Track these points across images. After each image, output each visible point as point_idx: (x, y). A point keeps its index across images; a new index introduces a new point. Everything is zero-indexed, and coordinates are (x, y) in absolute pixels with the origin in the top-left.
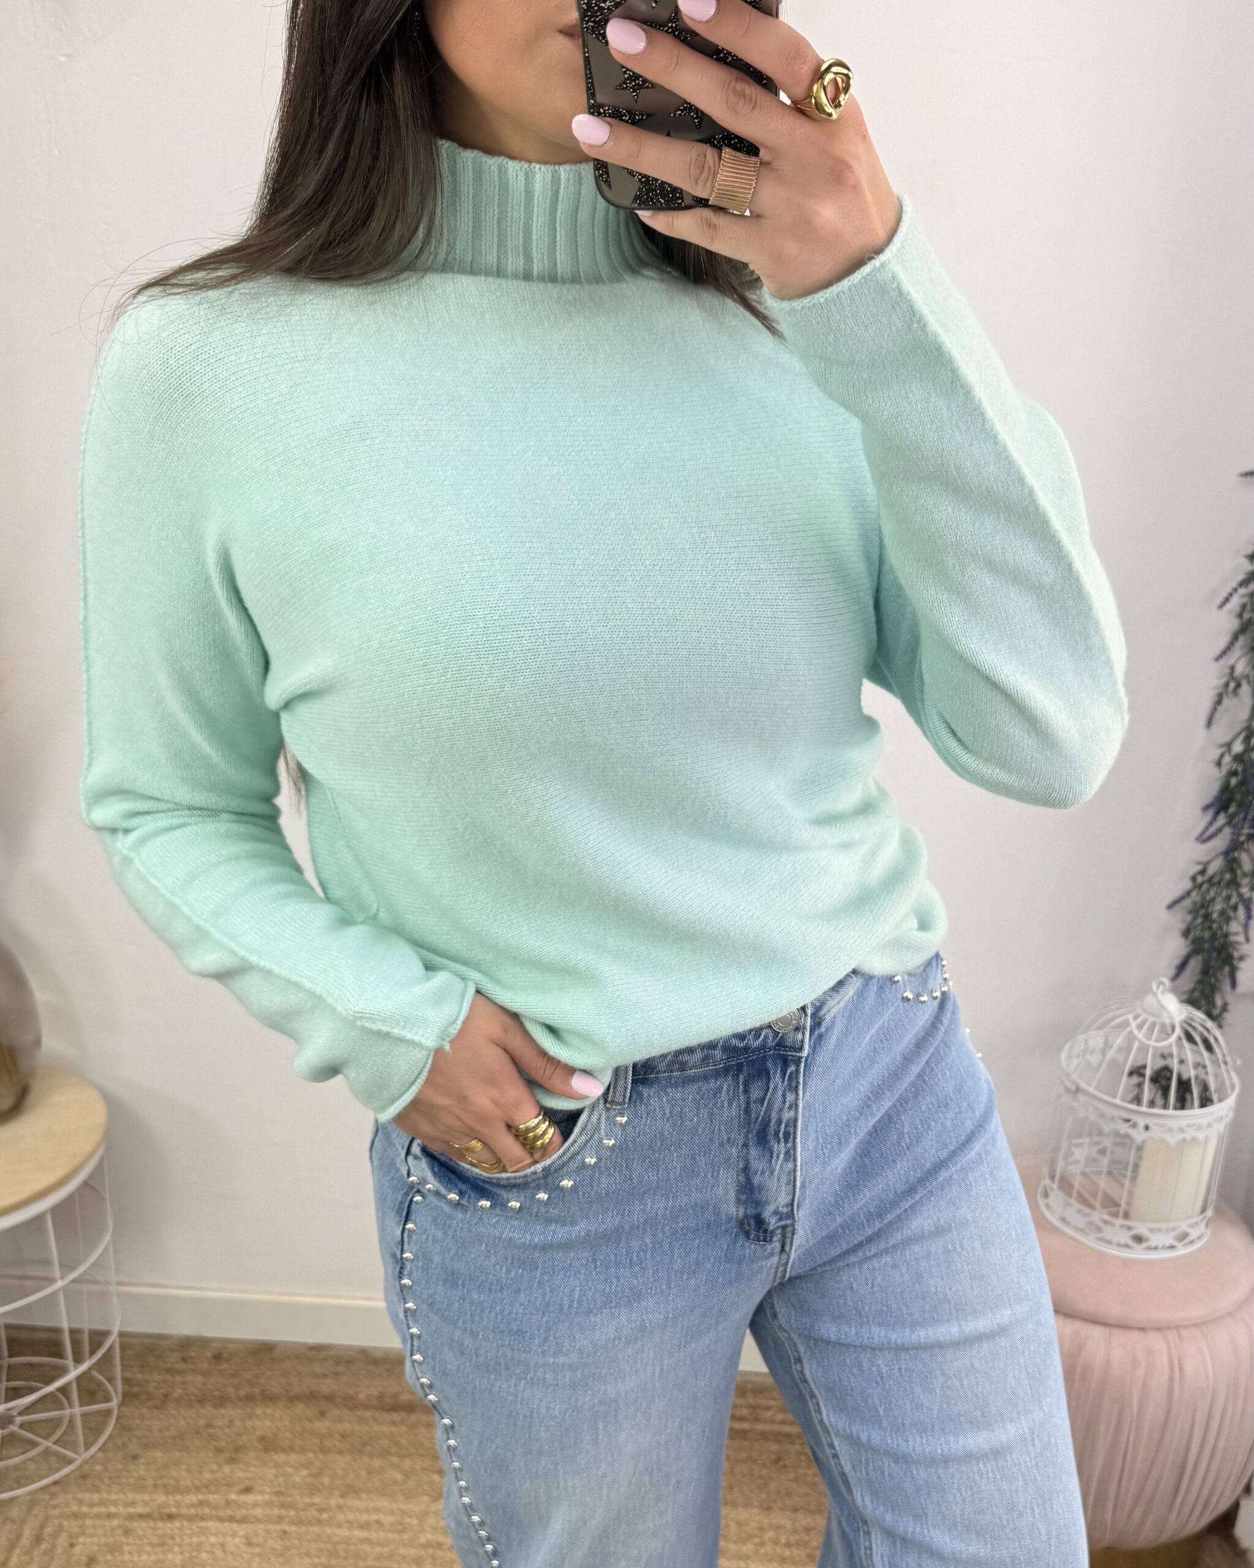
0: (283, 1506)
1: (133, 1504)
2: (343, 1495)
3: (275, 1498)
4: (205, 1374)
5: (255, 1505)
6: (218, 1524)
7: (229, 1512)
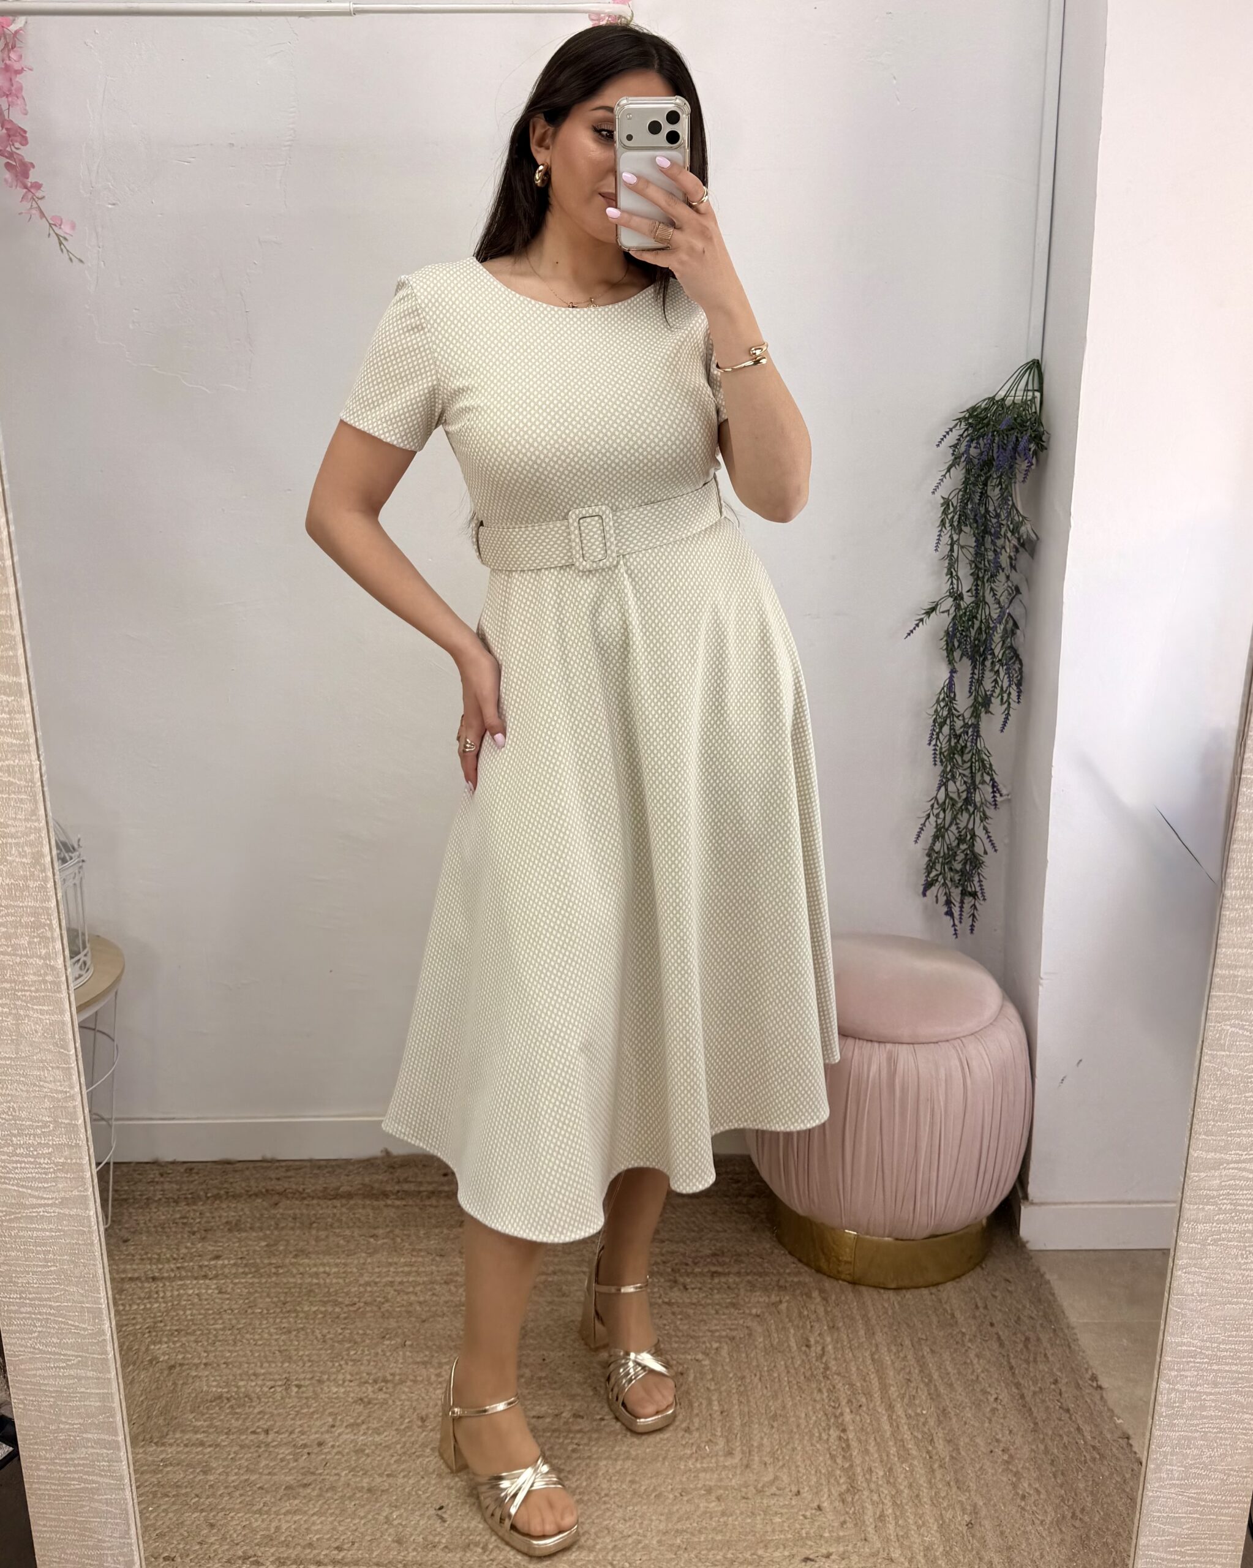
0: (246, 1265)
2: (296, 1256)
3: (239, 1261)
5: (224, 1266)
6: (195, 1282)
7: (202, 1273)
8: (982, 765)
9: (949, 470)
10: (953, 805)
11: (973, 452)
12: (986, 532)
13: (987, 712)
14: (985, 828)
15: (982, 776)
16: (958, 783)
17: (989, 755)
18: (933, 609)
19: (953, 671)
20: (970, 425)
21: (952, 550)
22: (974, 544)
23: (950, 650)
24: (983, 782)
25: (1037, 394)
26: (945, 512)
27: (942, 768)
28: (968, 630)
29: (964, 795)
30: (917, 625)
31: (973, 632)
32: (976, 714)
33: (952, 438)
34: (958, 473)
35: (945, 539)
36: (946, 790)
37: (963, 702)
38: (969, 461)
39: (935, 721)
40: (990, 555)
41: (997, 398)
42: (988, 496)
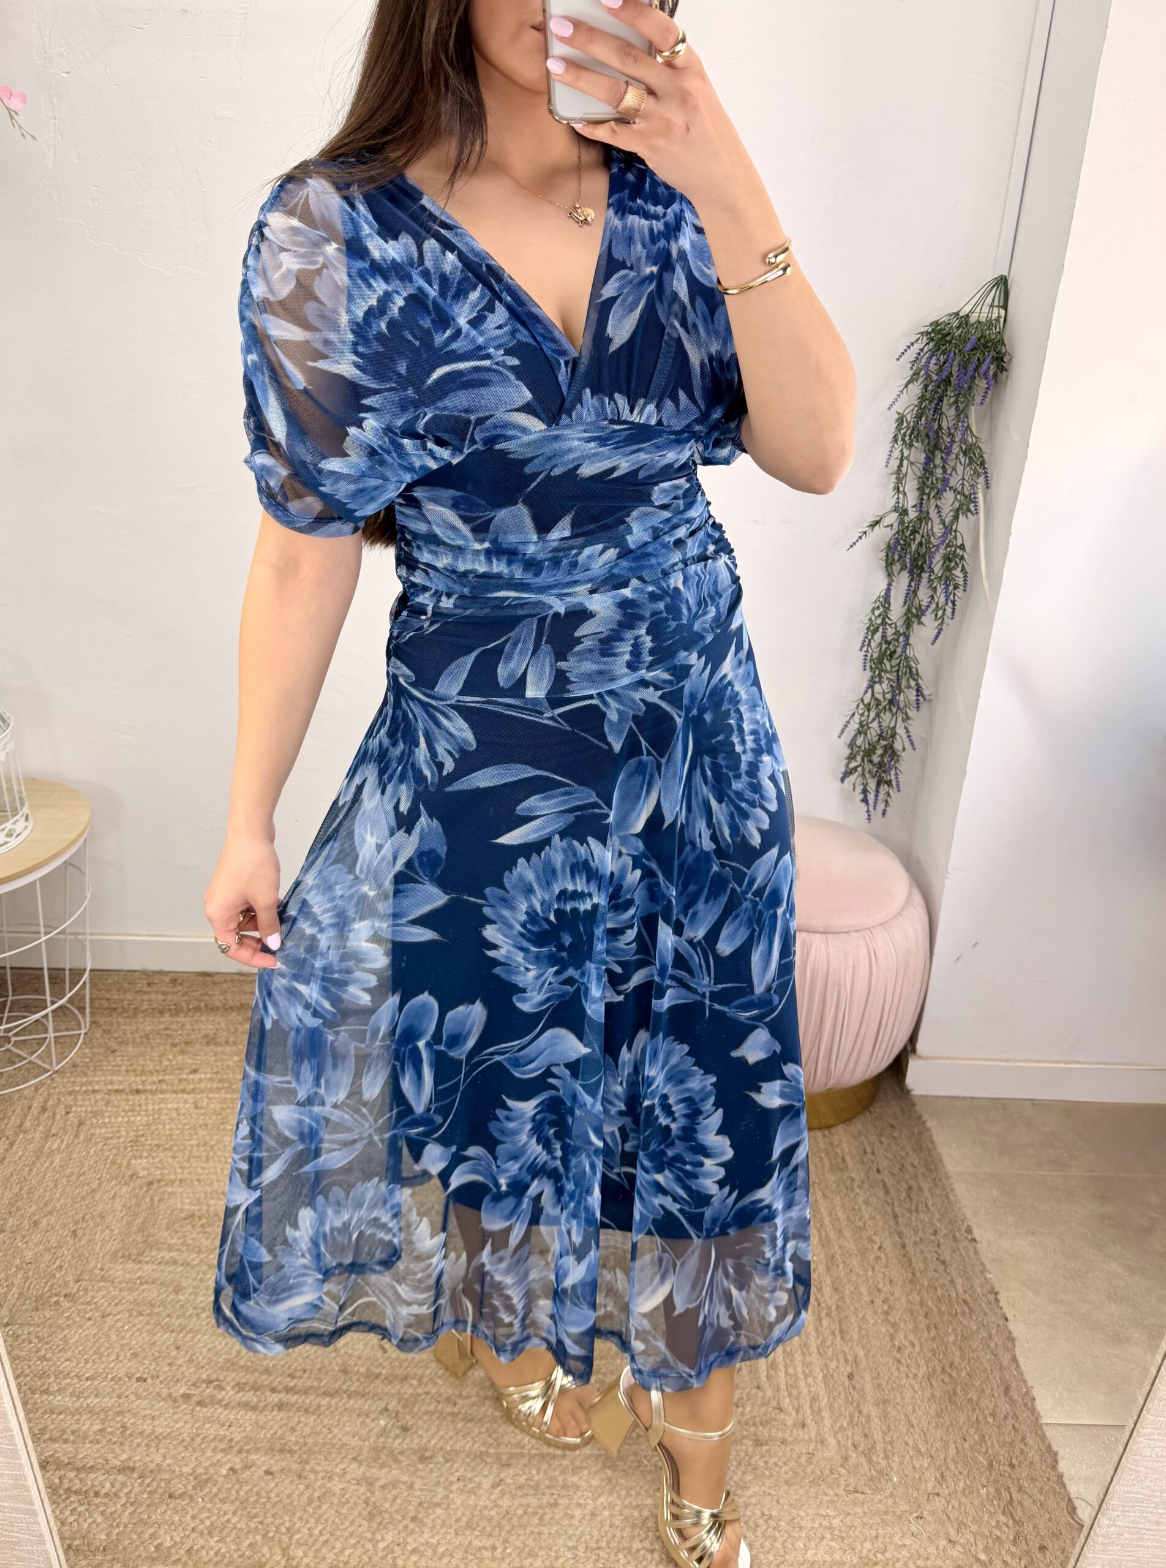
1: (111, 1083)
4: (164, 993)
6: (174, 1096)
7: (181, 1087)
8: (907, 672)
9: (906, 386)
10: (877, 705)
11: (933, 367)
12: (936, 447)
13: (920, 623)
14: (906, 728)
15: (908, 681)
16: (884, 686)
17: (917, 662)
18: (878, 522)
19: (889, 585)
20: (932, 339)
21: (901, 465)
22: (922, 460)
23: (889, 564)
24: (909, 687)
25: (1002, 312)
26: (898, 428)
27: (871, 674)
28: (910, 545)
29: (889, 696)
30: (860, 538)
31: (914, 547)
32: (908, 624)
33: (911, 354)
34: (916, 389)
35: (896, 454)
36: (873, 692)
37: (897, 612)
38: (928, 376)
39: (868, 628)
40: (939, 472)
41: (961, 314)
42: (942, 413)
